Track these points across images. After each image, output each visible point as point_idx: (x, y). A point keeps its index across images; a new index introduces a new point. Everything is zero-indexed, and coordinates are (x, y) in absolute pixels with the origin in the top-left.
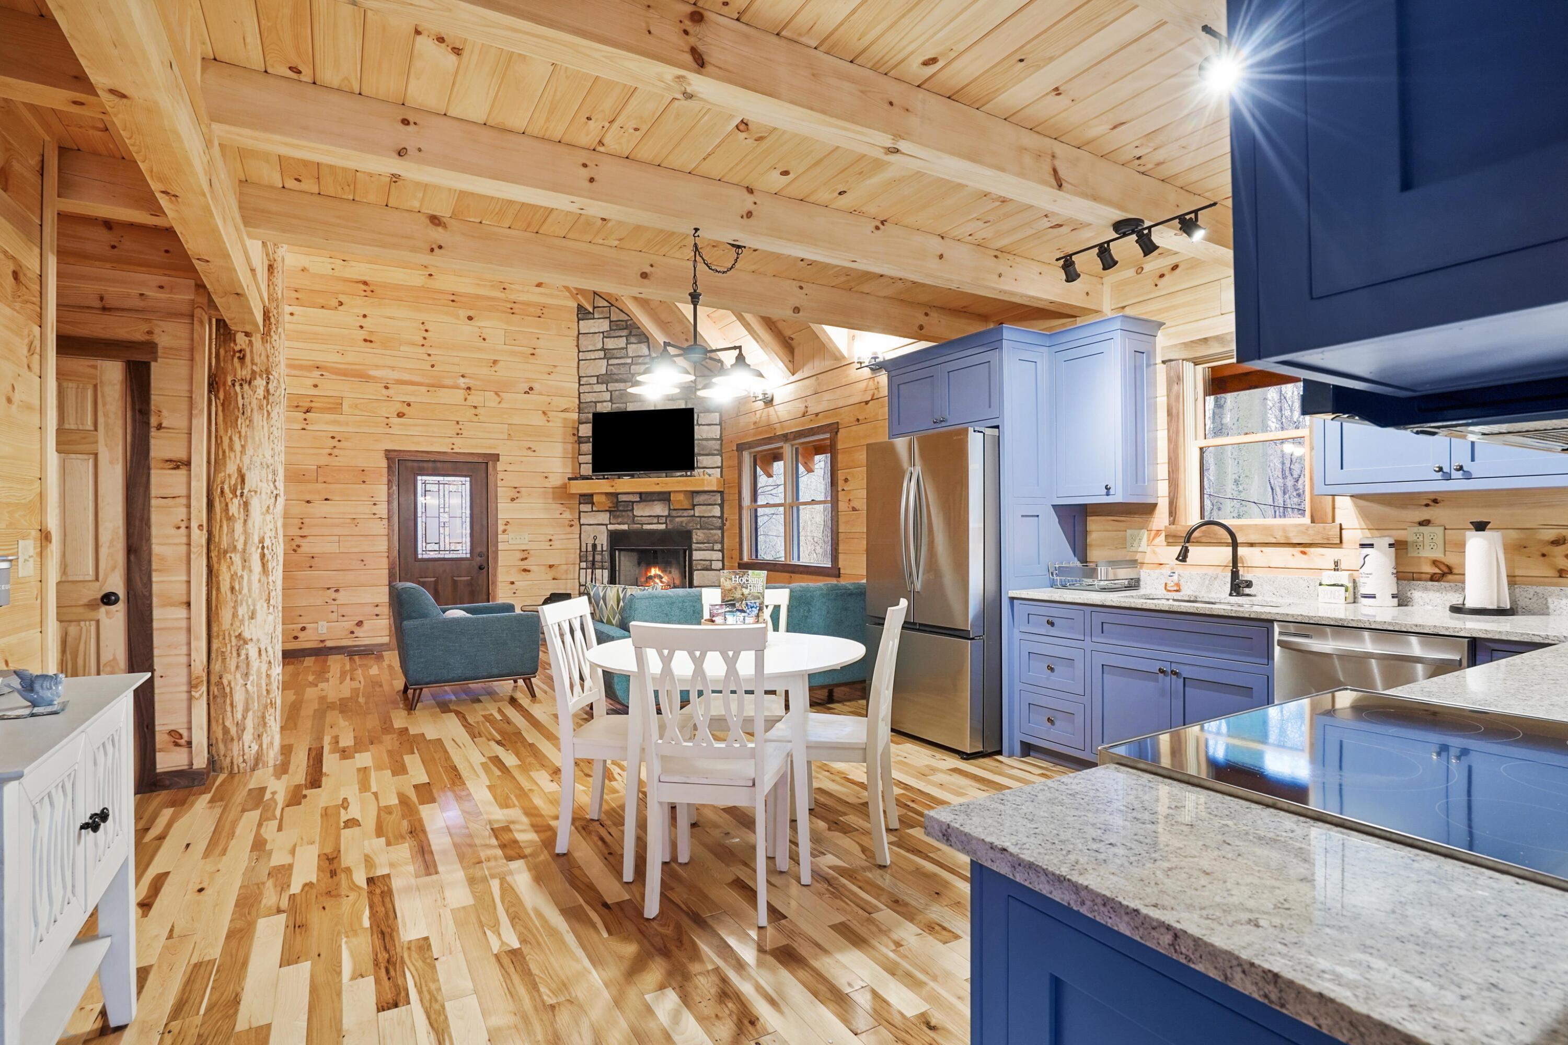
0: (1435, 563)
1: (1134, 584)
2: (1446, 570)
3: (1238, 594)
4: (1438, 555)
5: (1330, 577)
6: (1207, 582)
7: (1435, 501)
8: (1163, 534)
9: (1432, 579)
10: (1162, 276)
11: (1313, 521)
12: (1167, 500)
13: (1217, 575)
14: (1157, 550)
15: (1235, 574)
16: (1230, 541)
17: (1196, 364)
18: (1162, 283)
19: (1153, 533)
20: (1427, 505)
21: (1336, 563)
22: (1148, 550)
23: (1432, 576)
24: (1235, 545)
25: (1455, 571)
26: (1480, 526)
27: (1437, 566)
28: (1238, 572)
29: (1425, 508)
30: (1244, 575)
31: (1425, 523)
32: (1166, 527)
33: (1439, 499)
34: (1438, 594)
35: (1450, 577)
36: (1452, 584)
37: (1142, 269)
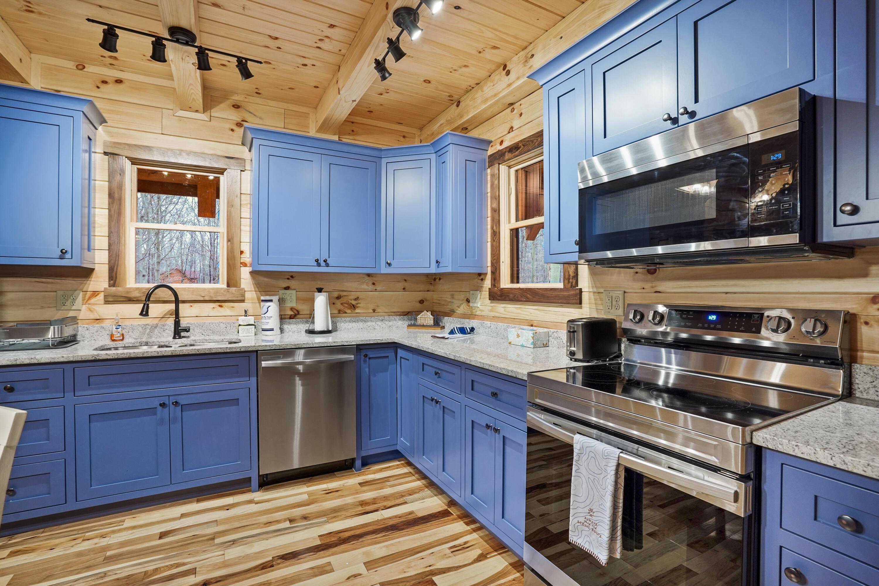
0: (292, 309)
1: (72, 340)
2: (296, 313)
3: (180, 337)
4: (293, 304)
5: (243, 320)
6: (148, 330)
7: (292, 277)
8: (101, 296)
9: (290, 318)
10: (105, 82)
11: (228, 285)
12: (106, 268)
13: (157, 324)
14: (96, 307)
15: (177, 323)
16: (174, 299)
17: (133, 163)
18: (103, 87)
19: (89, 294)
20: (288, 279)
21: (246, 312)
22: (84, 308)
23: (290, 317)
24: (177, 302)
25: (301, 313)
26: (320, 290)
27: (292, 311)
28: (179, 321)
29: (288, 280)
30: (183, 323)
31: (287, 288)
32: (105, 288)
33: (294, 276)
34: (295, 326)
35: (298, 316)
36: (301, 320)
37: (84, 67)
